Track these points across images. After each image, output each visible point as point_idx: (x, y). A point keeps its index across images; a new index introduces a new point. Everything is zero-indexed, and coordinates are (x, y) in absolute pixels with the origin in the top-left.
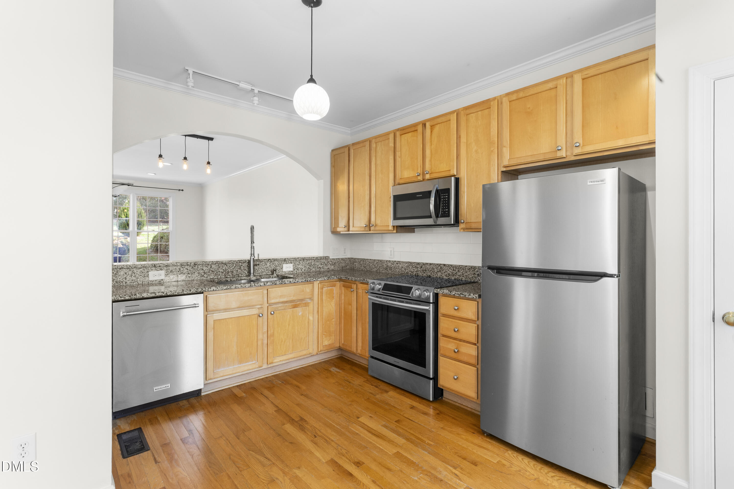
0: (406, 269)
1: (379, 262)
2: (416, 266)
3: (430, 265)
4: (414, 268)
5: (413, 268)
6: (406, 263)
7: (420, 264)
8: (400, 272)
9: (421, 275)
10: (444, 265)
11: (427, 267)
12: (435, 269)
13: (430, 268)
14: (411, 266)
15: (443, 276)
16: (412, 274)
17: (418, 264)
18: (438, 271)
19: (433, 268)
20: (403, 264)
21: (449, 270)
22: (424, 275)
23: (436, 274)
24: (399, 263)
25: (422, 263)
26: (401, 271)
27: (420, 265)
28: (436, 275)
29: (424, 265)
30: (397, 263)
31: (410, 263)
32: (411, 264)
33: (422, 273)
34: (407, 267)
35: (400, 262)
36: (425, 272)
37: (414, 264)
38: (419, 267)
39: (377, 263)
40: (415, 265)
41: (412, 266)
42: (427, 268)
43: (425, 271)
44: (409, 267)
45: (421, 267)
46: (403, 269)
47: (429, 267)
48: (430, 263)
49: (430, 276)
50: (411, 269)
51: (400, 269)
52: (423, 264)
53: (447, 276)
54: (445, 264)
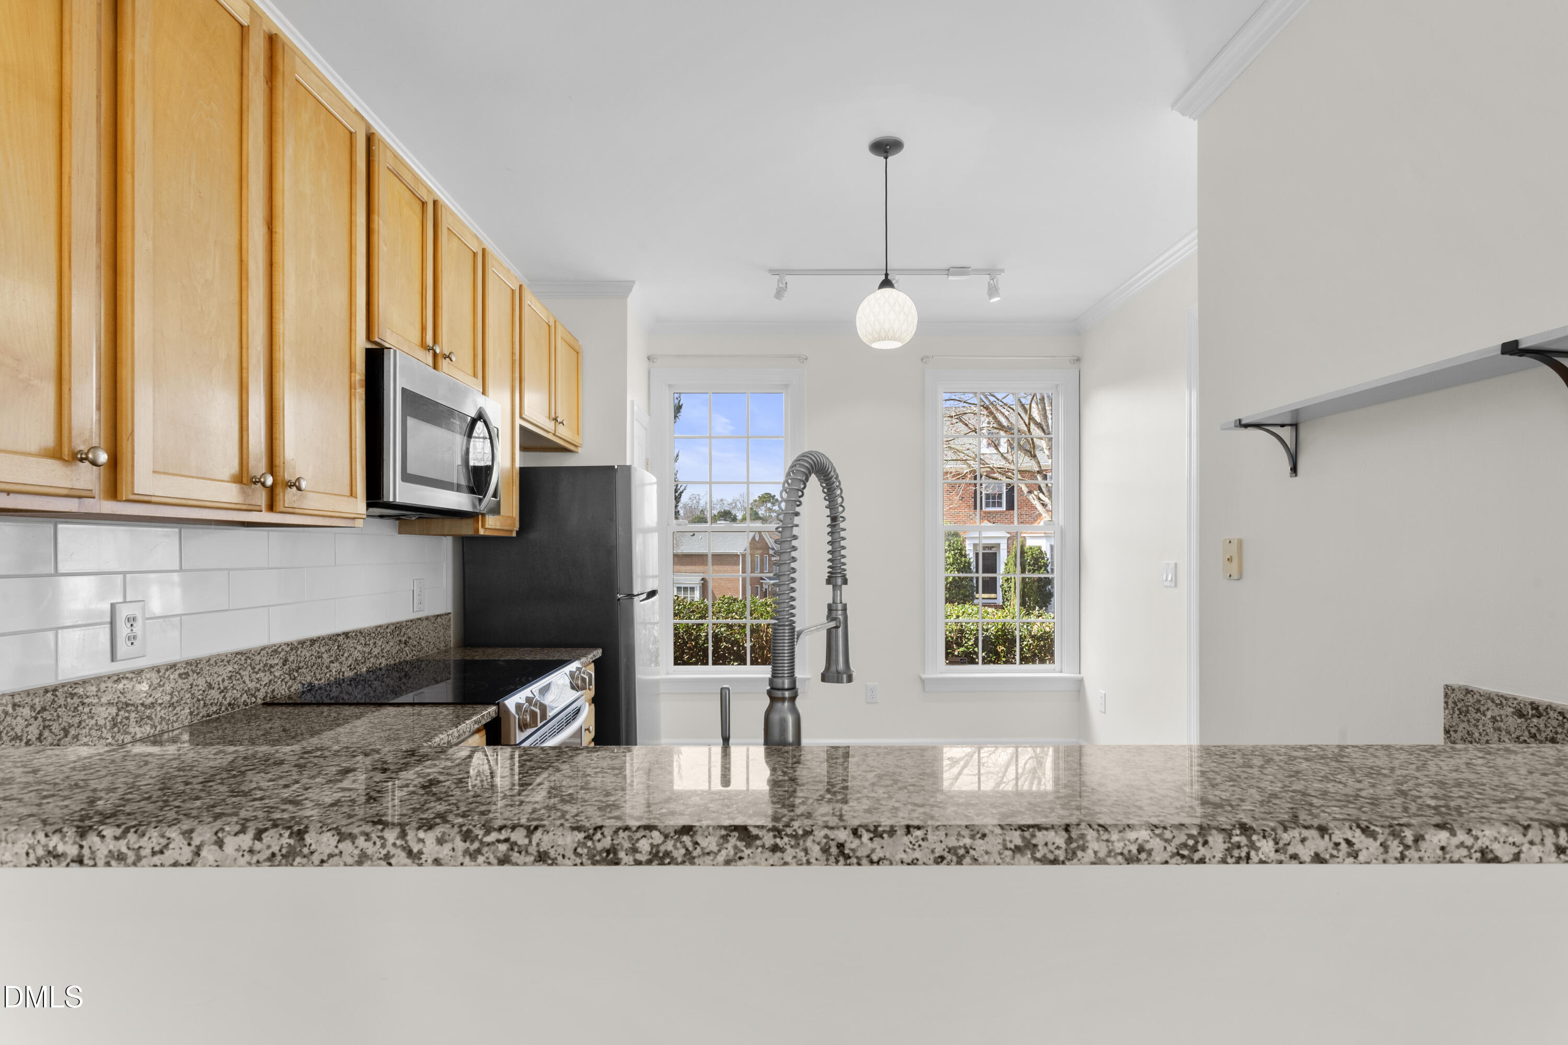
0: (225, 688)
1: (61, 701)
2: (265, 665)
3: (311, 645)
4: (258, 676)
5: (257, 673)
6: (228, 662)
7: (280, 650)
8: (198, 714)
9: (283, 693)
10: (346, 635)
11: (303, 653)
12: (325, 656)
13: (312, 655)
14: (249, 668)
15: (343, 672)
16: (254, 700)
17: (275, 651)
18: (332, 659)
19: (318, 653)
20: (216, 669)
21: (356, 649)
22: (292, 689)
23: (326, 671)
24: (193, 672)
25: (288, 645)
26: (205, 705)
27: (281, 656)
28: (328, 675)
29: (294, 651)
30: (180, 675)
31: (243, 658)
32: (249, 661)
33: (286, 683)
34: (230, 678)
35: (197, 662)
36: (296, 675)
37: (258, 658)
38: (277, 664)
39: (44, 709)
40: (264, 659)
41: (253, 668)
42: (302, 659)
43: (297, 671)
44: (238, 676)
45: (285, 661)
46: (214, 693)
47: (308, 655)
48: (311, 641)
49: (310, 684)
50: (248, 682)
51: (199, 700)
52: (292, 649)
53: (352, 667)
54: (348, 633)
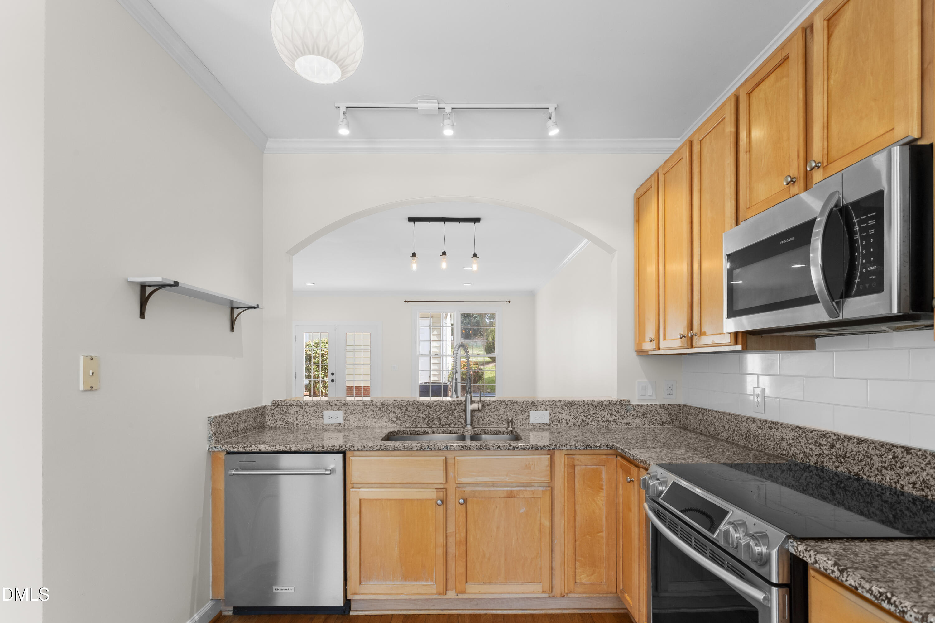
0: (791, 444)
1: (733, 420)
2: (816, 442)
3: (858, 443)
4: (811, 446)
5: (810, 444)
6: (792, 429)
7: (828, 435)
8: (777, 451)
9: (831, 468)
10: (908, 450)
11: (849, 447)
12: (875, 458)
13: (859, 452)
14: (804, 439)
15: (903, 486)
16: (808, 460)
17: (824, 435)
18: (886, 465)
19: (867, 452)
20: (785, 431)
21: (923, 470)
22: (839, 469)
23: (876, 472)
24: (775, 428)
25: (835, 435)
26: (780, 448)
27: (829, 440)
28: (880, 477)
29: (840, 442)
30: (769, 426)
31: (801, 431)
32: (804, 434)
33: (833, 462)
34: (793, 439)
35: (776, 424)
36: (843, 460)
37: (811, 435)
38: (825, 445)
39: (729, 421)
40: (815, 437)
41: (808, 440)
42: (849, 451)
43: (844, 459)
44: (798, 441)
45: (832, 446)
46: (784, 444)
47: (855, 450)
48: (858, 439)
49: (857, 474)
50: (804, 447)
51: (777, 443)
52: (838, 439)
53: (917, 486)
54: (911, 449)
